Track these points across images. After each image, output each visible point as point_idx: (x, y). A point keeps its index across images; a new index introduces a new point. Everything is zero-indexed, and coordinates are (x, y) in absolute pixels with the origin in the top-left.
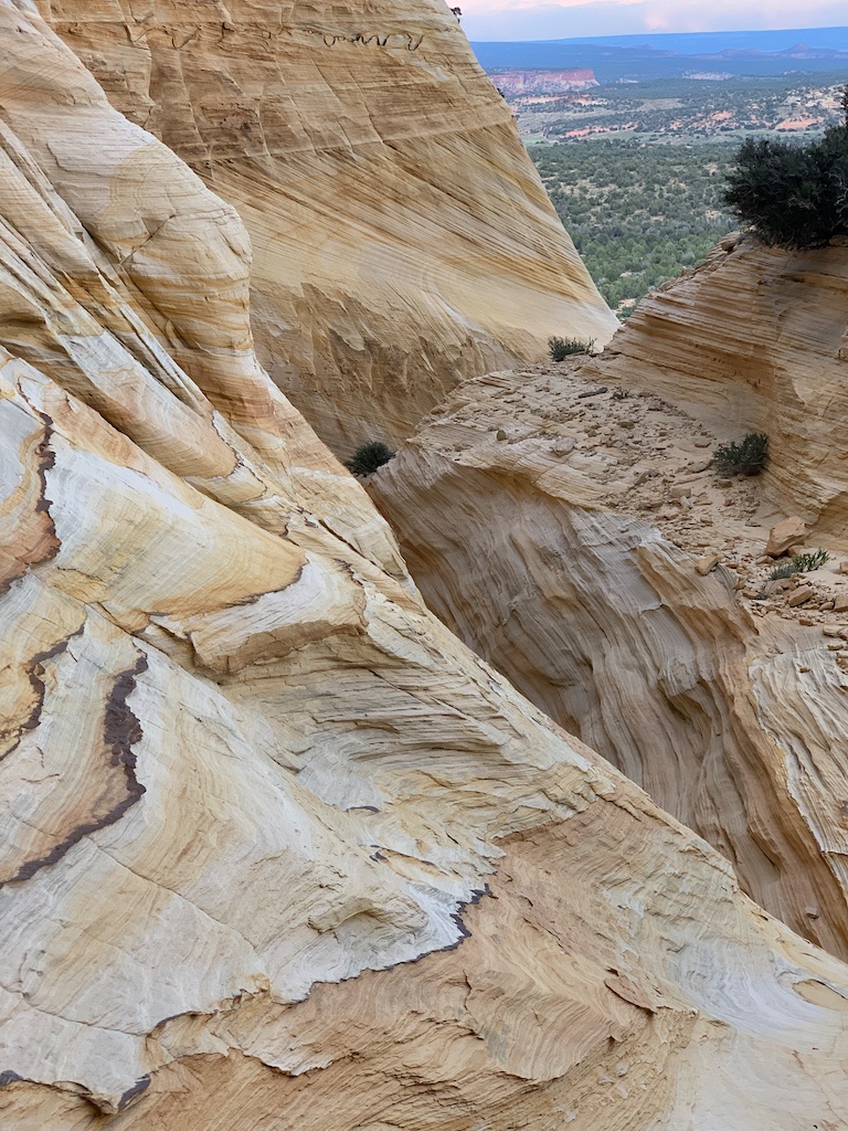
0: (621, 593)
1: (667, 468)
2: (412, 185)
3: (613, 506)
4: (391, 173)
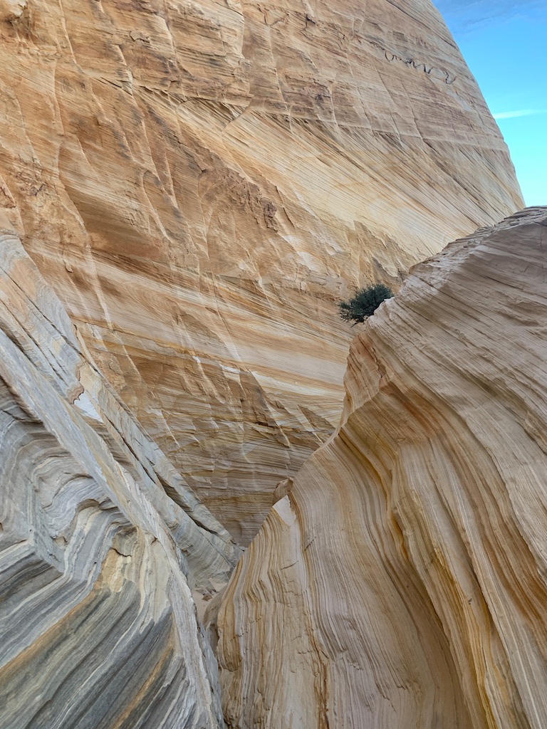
2: (440, 176)
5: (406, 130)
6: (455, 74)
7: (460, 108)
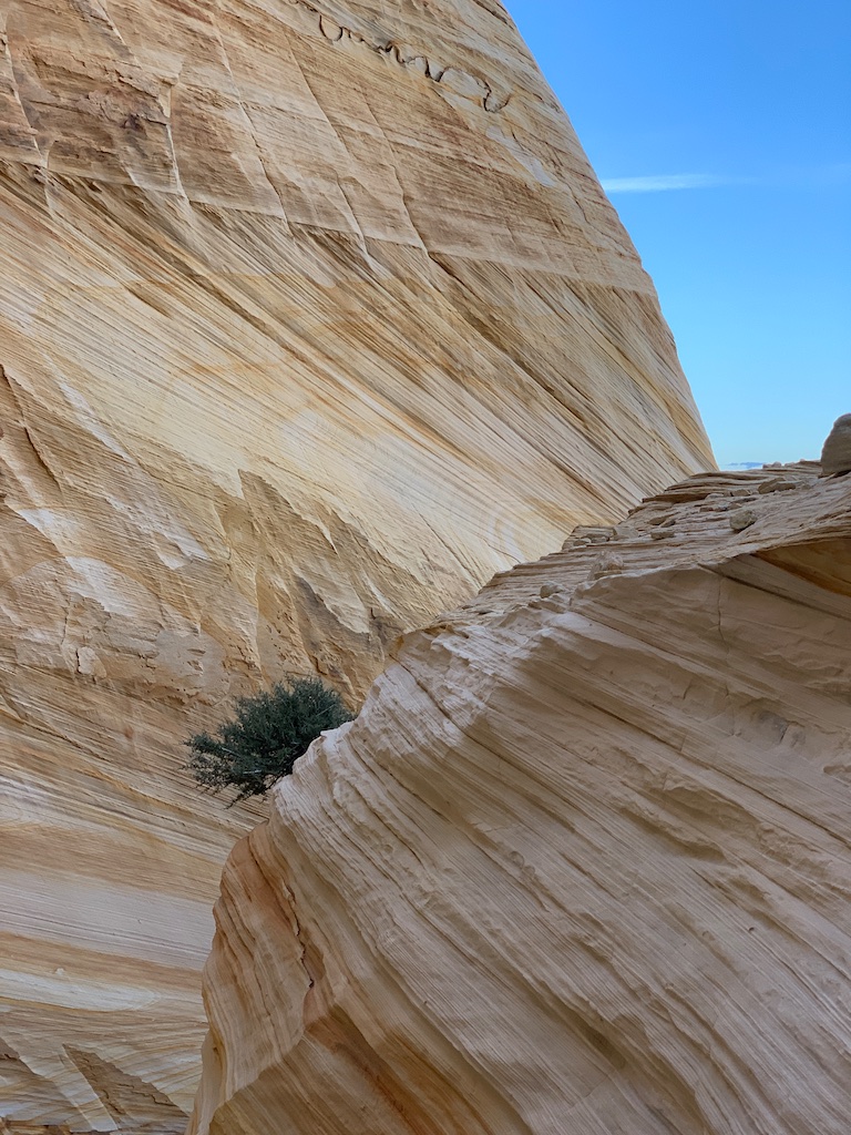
2: (480, 353)
5: (382, 226)
6: (507, 87)
7: (525, 176)
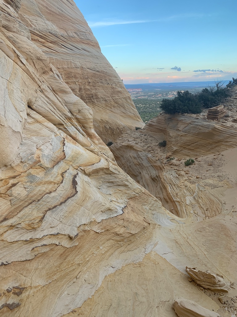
0: (145, 163)
1: (152, 145)
2: (116, 105)
3: (144, 151)
4: (113, 103)
5: (108, 98)
6: (117, 83)
7: (119, 90)
